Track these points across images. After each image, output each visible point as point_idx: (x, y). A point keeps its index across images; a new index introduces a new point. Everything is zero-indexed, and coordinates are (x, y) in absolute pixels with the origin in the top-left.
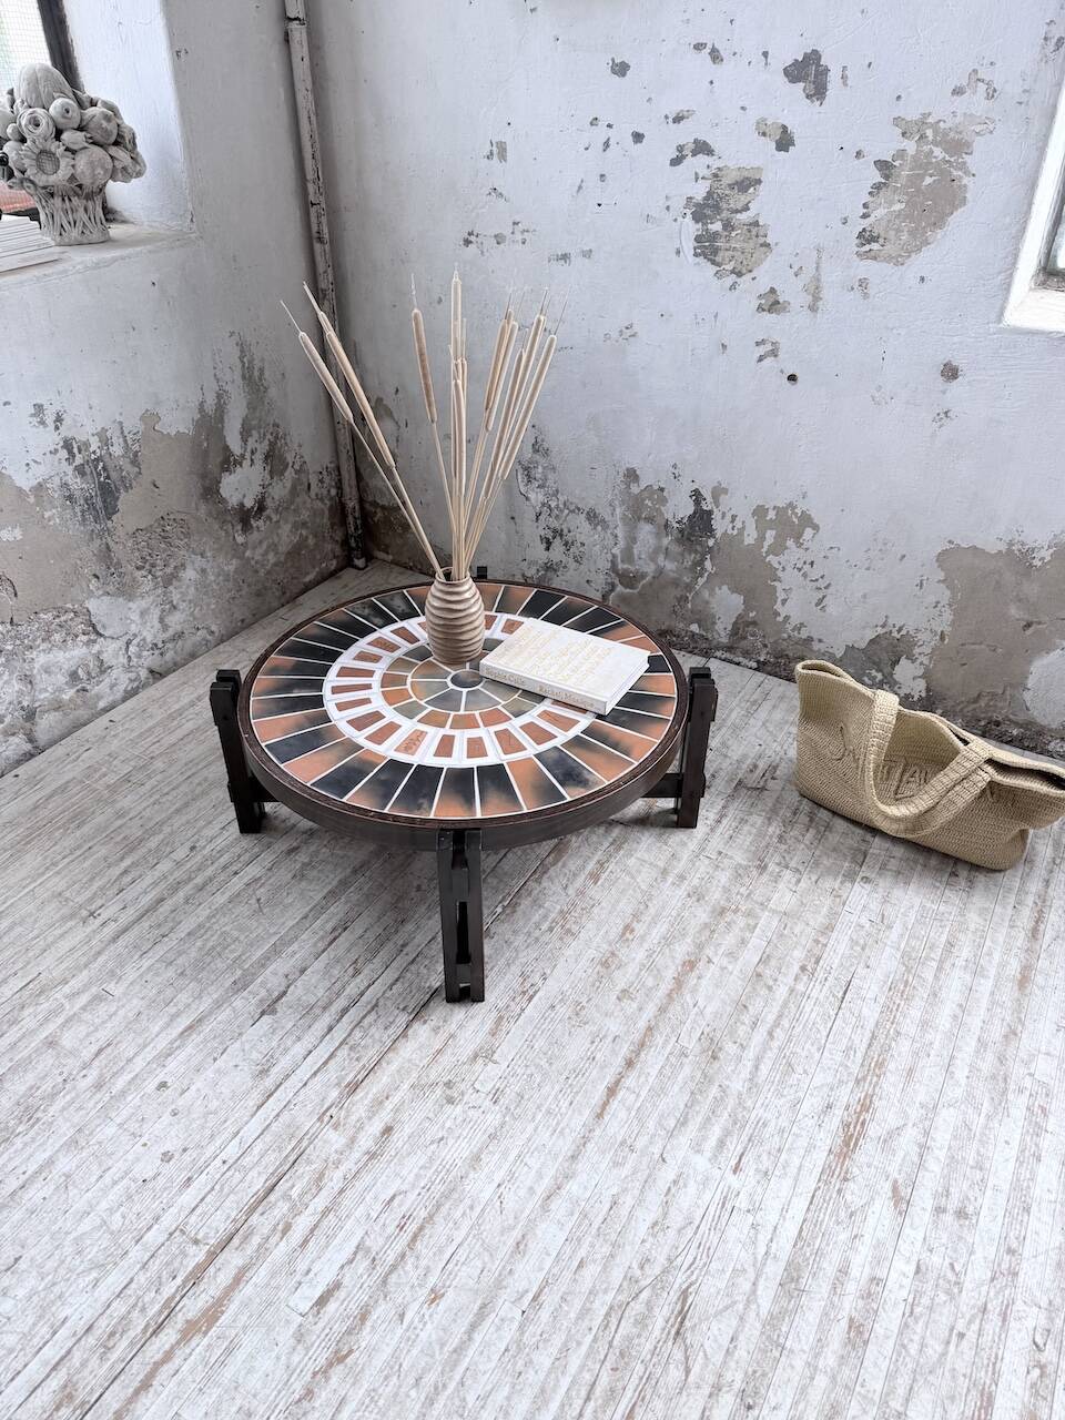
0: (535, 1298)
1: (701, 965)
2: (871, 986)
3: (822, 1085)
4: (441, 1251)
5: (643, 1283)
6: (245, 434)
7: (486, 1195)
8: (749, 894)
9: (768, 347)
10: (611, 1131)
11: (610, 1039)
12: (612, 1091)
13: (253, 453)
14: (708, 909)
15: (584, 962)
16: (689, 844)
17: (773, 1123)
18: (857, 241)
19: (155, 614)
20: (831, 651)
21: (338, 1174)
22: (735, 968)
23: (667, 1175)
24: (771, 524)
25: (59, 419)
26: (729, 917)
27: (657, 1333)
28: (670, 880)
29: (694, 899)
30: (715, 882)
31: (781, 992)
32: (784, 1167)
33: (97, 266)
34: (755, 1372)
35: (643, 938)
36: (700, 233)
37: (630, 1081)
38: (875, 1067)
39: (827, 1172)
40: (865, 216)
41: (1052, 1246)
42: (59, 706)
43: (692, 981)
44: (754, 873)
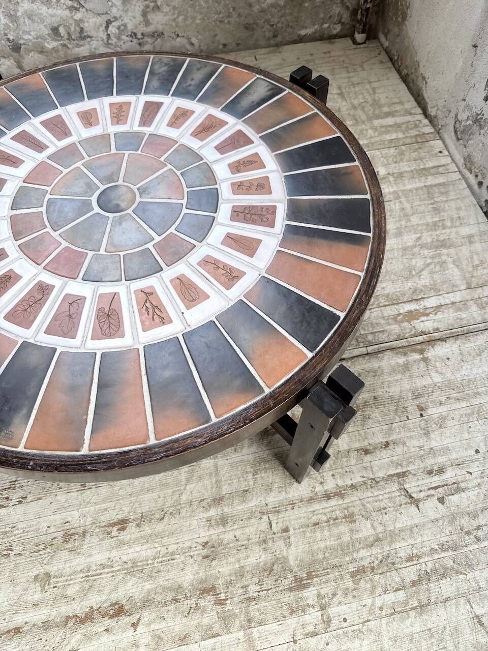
1: (125, 620)
8: (254, 599)
14: (202, 574)
15: (58, 518)
16: (273, 494)
26: (207, 601)
28: (213, 512)
29: (205, 552)
30: (241, 555)
35: (122, 543)
42: (42, 51)
43: (98, 627)
44: (286, 582)
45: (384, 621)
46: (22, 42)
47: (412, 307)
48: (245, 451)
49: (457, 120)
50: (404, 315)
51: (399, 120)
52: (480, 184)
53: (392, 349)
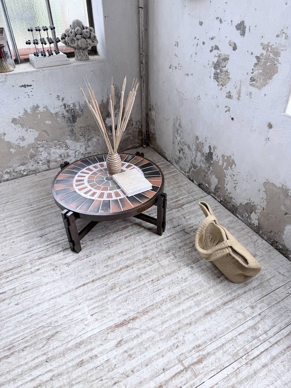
0: (32, 316)
1: (129, 268)
2: (165, 293)
3: (129, 309)
4: (26, 297)
5: (52, 325)
7: (42, 291)
8: (158, 257)
9: (228, 108)
10: (76, 293)
11: (95, 274)
12: (84, 285)
14: (144, 256)
15: (105, 255)
16: (156, 239)
17: (110, 310)
18: (250, 80)
19: (84, 147)
20: (236, 203)
21: (24, 273)
22: (136, 273)
23: (78, 307)
25: (63, 99)
26: (148, 260)
27: (45, 336)
28: (143, 245)
29: (144, 252)
30: (152, 251)
31: (142, 283)
32: (102, 321)
33: (77, 66)
34: (54, 356)
35: (123, 256)
36: (215, 72)
37: (89, 285)
38: (146, 312)
39: (110, 328)
40: (252, 73)
41: (144, 377)
42: (56, 161)
43: (124, 270)
44: (164, 253)
45: (188, 254)
46: (51, 160)
47: (176, 200)
48: (146, 233)
49: (175, 160)
50: (175, 202)
51: (161, 163)
52: (185, 172)
53: (174, 208)
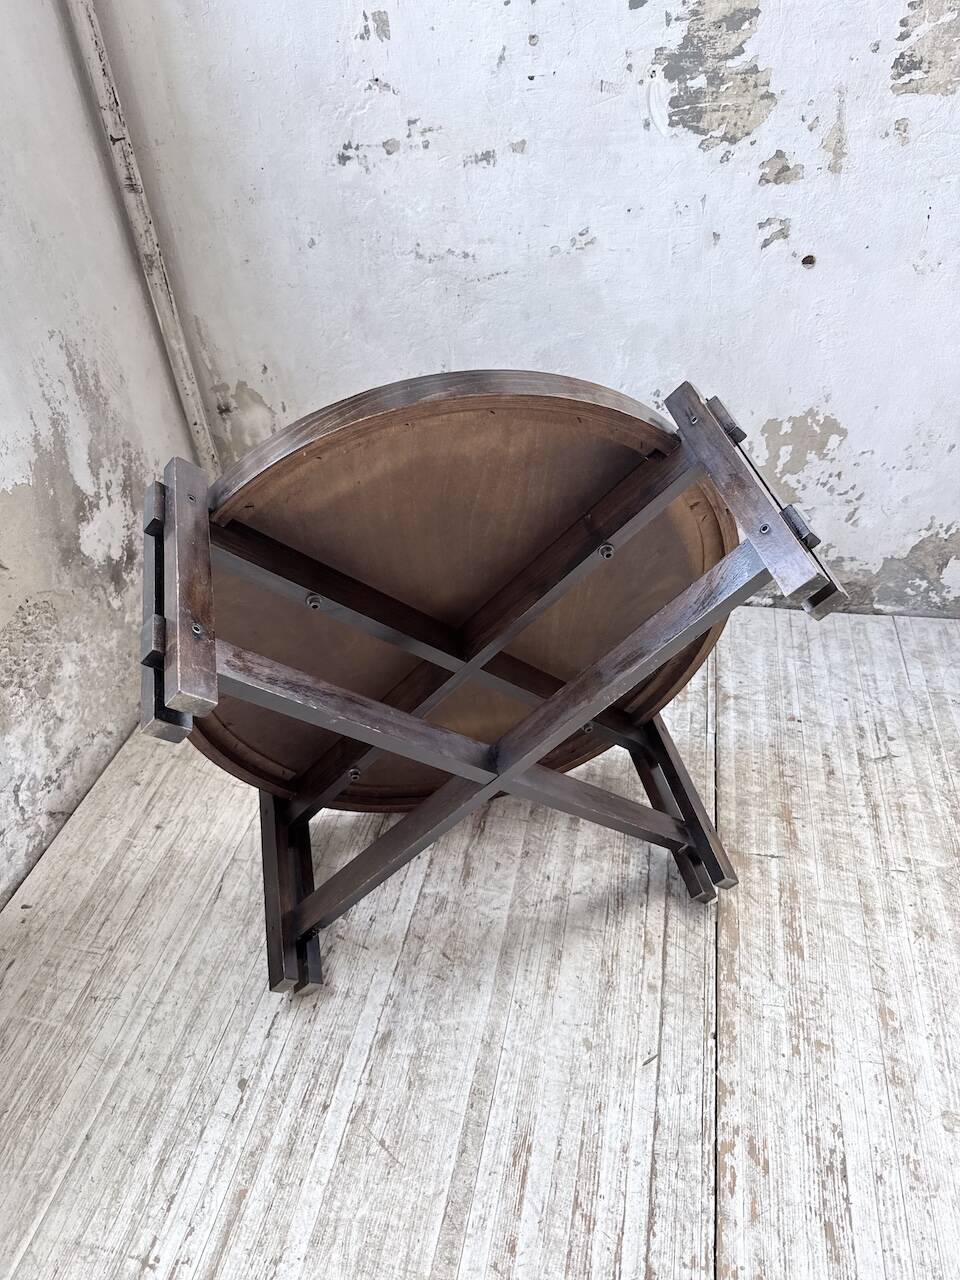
6: (94, 466)
9: (776, 227)
13: (108, 488)
18: (894, 71)
19: (40, 737)
20: (866, 567)
24: (787, 439)
36: (676, 94)
40: (903, 37)
